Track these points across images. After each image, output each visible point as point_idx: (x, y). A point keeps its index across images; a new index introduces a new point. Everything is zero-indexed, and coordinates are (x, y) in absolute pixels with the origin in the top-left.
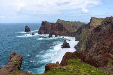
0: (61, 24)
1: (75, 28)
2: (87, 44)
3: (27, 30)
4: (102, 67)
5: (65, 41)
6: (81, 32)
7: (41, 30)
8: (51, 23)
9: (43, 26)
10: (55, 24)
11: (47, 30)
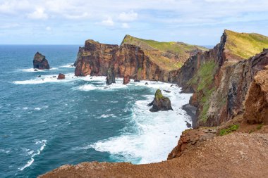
0: (139, 48)
2: (230, 96)
7: (82, 63)
8: (109, 46)
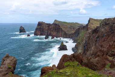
0: (58, 25)
1: (72, 29)
2: (84, 46)
3: (22, 30)
4: (99, 70)
5: (62, 42)
6: (78, 33)
7: (37, 31)
8: (47, 24)
9: (40, 27)
10: (52, 24)
11: (43, 31)
